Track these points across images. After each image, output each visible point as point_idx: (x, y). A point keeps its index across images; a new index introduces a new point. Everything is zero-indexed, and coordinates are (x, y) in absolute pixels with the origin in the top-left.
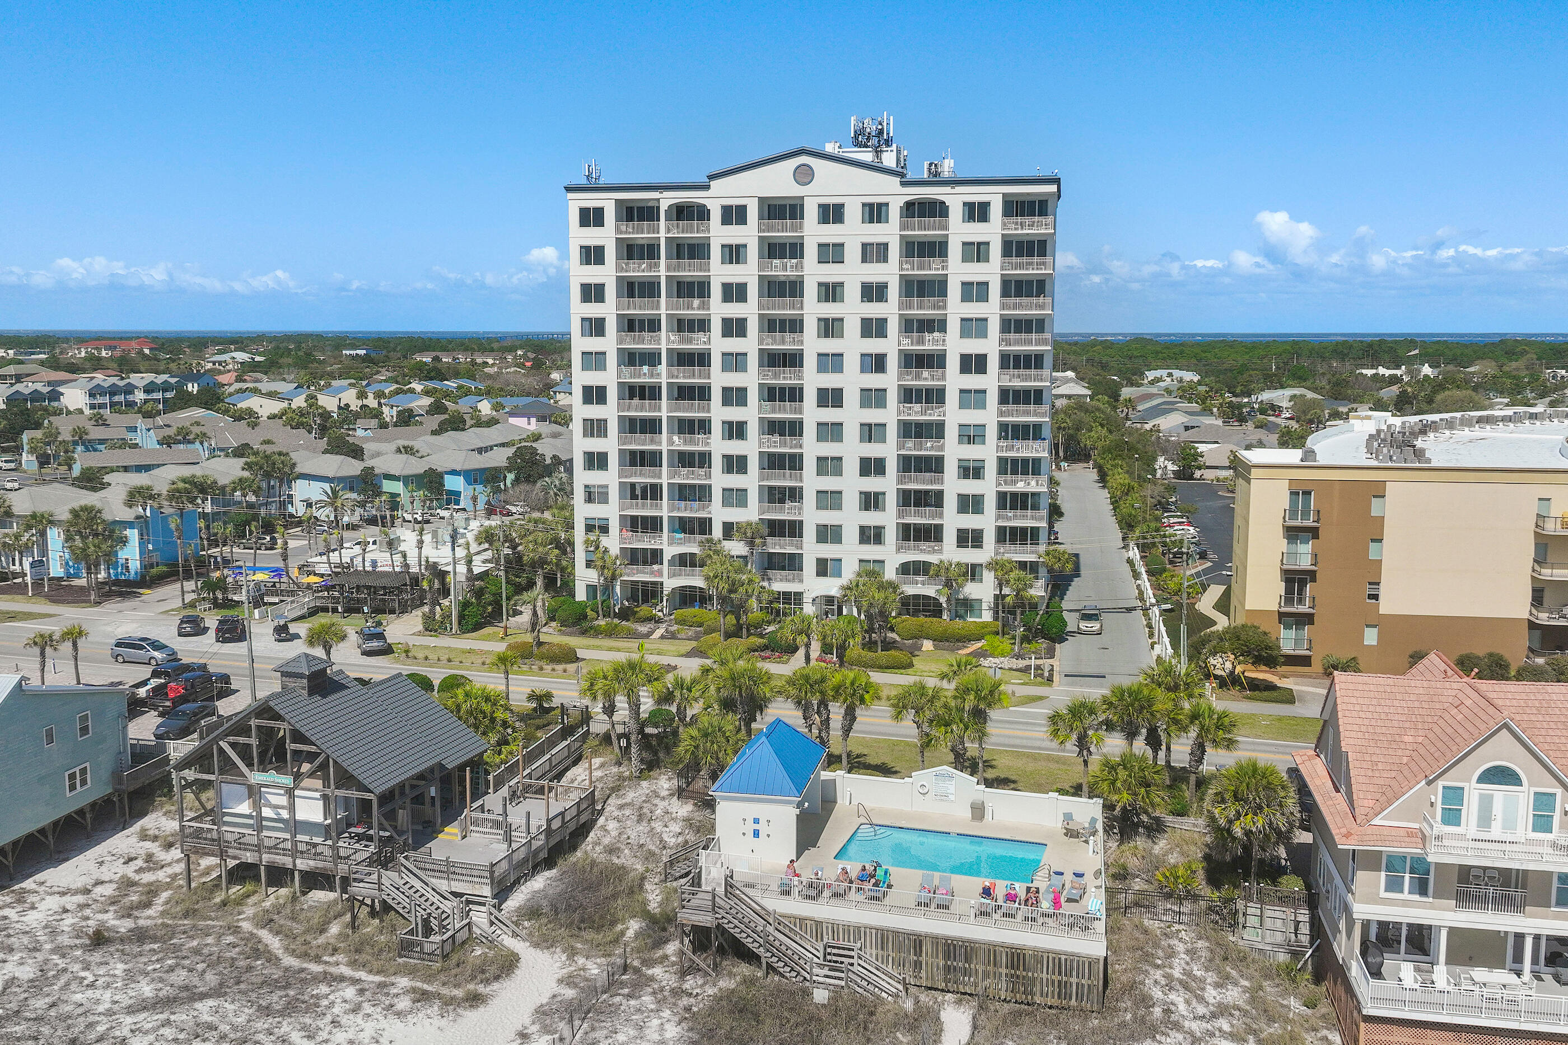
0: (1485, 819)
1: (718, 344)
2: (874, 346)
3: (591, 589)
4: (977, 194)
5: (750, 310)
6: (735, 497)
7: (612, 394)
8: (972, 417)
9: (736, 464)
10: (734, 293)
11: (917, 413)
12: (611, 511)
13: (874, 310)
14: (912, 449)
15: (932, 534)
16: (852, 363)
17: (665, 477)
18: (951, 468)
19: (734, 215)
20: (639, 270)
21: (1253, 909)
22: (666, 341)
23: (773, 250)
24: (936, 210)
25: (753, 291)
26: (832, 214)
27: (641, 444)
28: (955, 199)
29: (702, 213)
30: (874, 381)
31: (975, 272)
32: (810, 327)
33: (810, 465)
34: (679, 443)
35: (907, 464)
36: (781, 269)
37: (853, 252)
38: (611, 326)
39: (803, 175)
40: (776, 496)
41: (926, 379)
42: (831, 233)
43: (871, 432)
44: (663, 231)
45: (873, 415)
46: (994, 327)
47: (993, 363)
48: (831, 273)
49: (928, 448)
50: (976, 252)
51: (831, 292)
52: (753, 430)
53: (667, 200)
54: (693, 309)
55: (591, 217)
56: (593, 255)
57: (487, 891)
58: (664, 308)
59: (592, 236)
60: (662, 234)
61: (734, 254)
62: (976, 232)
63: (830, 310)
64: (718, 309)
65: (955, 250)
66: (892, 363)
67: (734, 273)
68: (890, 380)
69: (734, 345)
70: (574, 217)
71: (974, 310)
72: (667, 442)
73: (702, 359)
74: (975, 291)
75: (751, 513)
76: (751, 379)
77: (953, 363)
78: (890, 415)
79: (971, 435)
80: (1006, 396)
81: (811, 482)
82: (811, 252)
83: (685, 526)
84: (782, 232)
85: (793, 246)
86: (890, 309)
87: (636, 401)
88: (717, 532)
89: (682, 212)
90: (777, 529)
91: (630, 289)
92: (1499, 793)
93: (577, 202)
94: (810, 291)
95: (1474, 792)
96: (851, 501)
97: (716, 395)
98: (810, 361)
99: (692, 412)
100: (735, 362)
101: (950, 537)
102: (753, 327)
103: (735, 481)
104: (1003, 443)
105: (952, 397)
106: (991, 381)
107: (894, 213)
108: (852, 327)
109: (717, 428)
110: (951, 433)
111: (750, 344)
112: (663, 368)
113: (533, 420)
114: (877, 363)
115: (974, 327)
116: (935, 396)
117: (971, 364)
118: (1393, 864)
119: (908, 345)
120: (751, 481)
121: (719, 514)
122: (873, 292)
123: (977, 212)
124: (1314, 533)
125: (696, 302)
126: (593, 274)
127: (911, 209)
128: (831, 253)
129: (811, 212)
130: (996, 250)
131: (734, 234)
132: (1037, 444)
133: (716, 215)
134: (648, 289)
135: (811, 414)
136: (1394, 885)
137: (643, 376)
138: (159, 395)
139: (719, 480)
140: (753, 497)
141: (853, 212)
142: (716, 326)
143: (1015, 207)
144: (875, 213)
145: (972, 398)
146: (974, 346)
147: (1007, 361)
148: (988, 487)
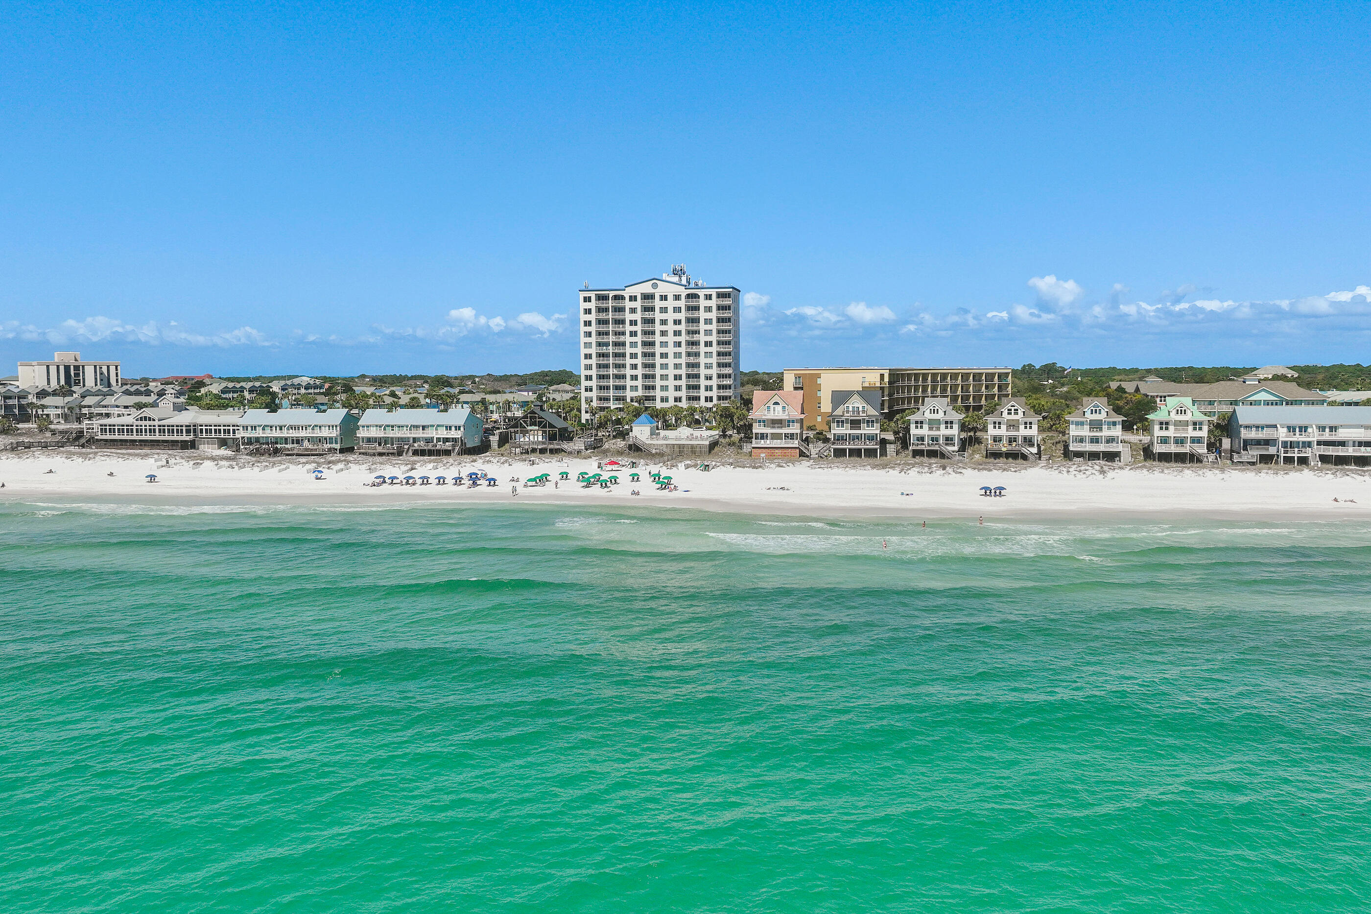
0: (774, 410)
1: (628, 339)
2: (678, 339)
3: (587, 420)
4: (708, 292)
5: (638, 328)
6: (635, 388)
7: (594, 356)
8: (709, 361)
9: (634, 378)
10: (633, 323)
11: (692, 360)
12: (594, 394)
13: (677, 328)
14: (690, 371)
15: (697, 398)
16: (671, 344)
17: (611, 383)
18: (702, 377)
19: (633, 298)
20: (603, 316)
21: (745, 444)
22: (612, 338)
23: (646, 309)
24: (696, 296)
25: (639, 322)
26: (664, 298)
27: (603, 372)
28: (701, 293)
29: (623, 298)
30: (678, 350)
31: (708, 315)
32: (658, 333)
33: (658, 377)
34: (616, 372)
35: (689, 376)
36: (648, 315)
37: (670, 310)
38: (594, 334)
39: (655, 286)
40: (647, 388)
41: (694, 349)
42: (664, 304)
43: (677, 366)
44: (610, 304)
45: (678, 361)
46: (714, 332)
47: (715, 343)
48: (664, 316)
49: (695, 371)
50: (709, 309)
51: (664, 322)
52: (640, 366)
53: (612, 294)
54: (620, 328)
55: (587, 299)
56: (588, 311)
57: (583, 448)
58: (611, 328)
59: (588, 305)
60: (610, 305)
61: (633, 311)
62: (708, 303)
63: (664, 328)
64: (628, 328)
65: (702, 309)
66: (683, 344)
67: (633, 317)
68: (683, 349)
69: (634, 339)
70: (582, 300)
71: (708, 327)
72: (612, 371)
73: (623, 344)
74: (708, 321)
75: (640, 393)
76: (639, 350)
77: (702, 344)
78: (683, 361)
79: (708, 366)
80: (719, 354)
81: (658, 383)
82: (657, 310)
83: (618, 399)
84: (648, 303)
85: (652, 308)
86: (682, 327)
87: (601, 358)
88: (628, 400)
89: (616, 297)
90: (648, 398)
91: (600, 322)
92: (776, 406)
93: (582, 295)
94: (657, 322)
95: (772, 407)
96: (671, 388)
97: (628, 356)
98: (658, 344)
99: (619, 361)
100: (634, 345)
101: (703, 399)
102: (639, 333)
103: (634, 383)
104: (719, 369)
105: (702, 354)
106: (714, 349)
107: (683, 297)
108: (671, 333)
109: (628, 366)
110: (702, 366)
111: (639, 339)
112: (610, 347)
113: (530, 393)
114: (679, 344)
115: (708, 333)
116: (697, 354)
117: (708, 344)
118: (760, 421)
119: (688, 338)
120: (639, 383)
121: (629, 394)
122: (677, 322)
123: (709, 297)
124: (802, 388)
125: (621, 326)
126: (588, 317)
127: (688, 296)
128: (664, 310)
129: (657, 297)
130: (714, 309)
131: (633, 304)
132: (728, 369)
133: (627, 299)
134: (606, 322)
135: (658, 361)
136: (760, 426)
137: (604, 350)
138: (312, 391)
139: (629, 383)
140: (640, 388)
141: (670, 298)
142: (628, 334)
143: (719, 296)
144: (677, 297)
145: (708, 355)
146: (708, 339)
147: (719, 343)
148: (714, 382)
